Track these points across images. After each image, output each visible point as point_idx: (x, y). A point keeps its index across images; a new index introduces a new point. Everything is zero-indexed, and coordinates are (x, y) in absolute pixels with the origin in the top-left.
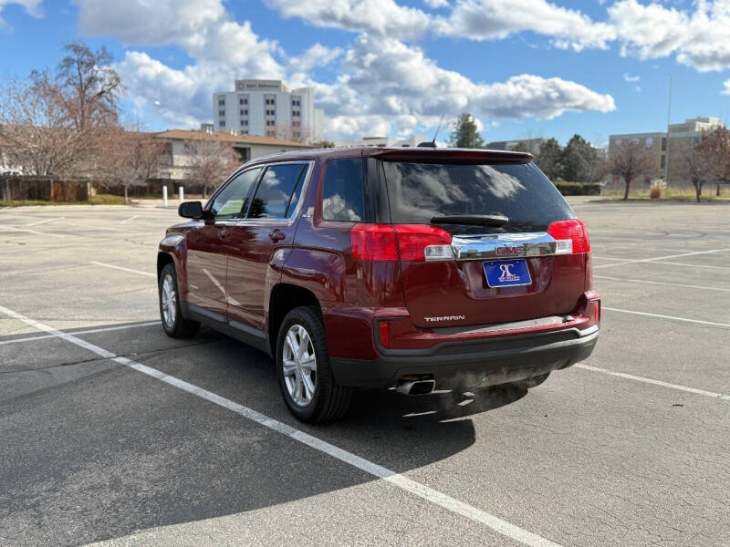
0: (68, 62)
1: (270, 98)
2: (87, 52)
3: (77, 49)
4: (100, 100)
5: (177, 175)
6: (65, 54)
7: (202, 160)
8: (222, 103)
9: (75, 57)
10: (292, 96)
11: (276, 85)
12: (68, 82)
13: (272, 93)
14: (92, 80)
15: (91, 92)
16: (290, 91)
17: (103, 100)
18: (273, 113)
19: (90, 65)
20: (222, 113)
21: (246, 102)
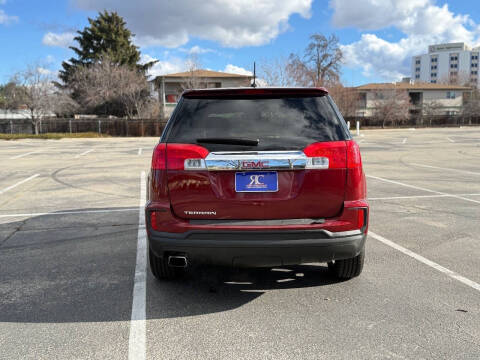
0: (312, 46)
1: (454, 56)
2: (324, 39)
3: (317, 38)
4: (329, 69)
5: (368, 114)
6: (310, 42)
7: (383, 102)
8: (418, 62)
9: (316, 43)
10: (471, 53)
11: (460, 46)
12: (311, 59)
13: (457, 52)
14: (325, 56)
15: (324, 64)
16: (471, 49)
17: (331, 68)
18: (456, 66)
19: (325, 46)
20: (418, 69)
21: (436, 60)
